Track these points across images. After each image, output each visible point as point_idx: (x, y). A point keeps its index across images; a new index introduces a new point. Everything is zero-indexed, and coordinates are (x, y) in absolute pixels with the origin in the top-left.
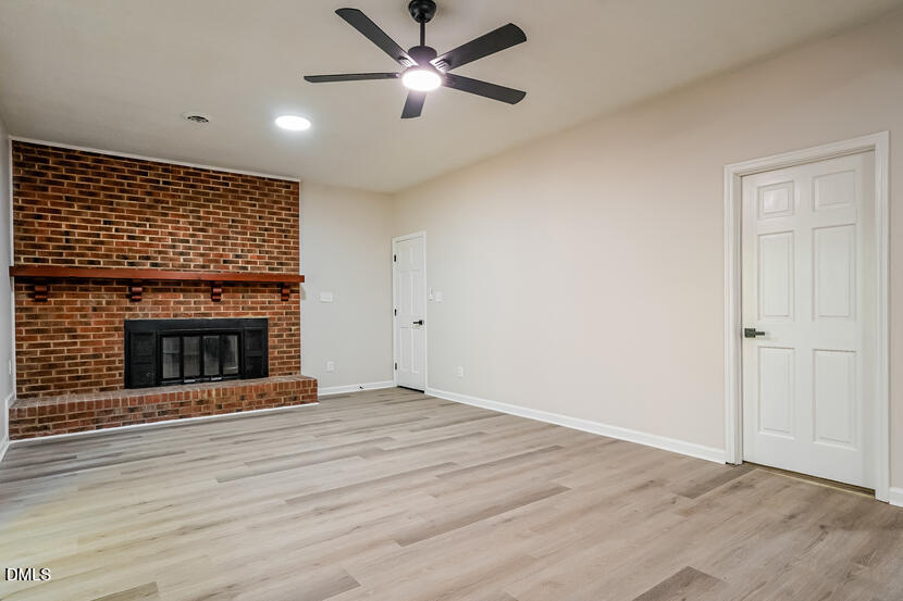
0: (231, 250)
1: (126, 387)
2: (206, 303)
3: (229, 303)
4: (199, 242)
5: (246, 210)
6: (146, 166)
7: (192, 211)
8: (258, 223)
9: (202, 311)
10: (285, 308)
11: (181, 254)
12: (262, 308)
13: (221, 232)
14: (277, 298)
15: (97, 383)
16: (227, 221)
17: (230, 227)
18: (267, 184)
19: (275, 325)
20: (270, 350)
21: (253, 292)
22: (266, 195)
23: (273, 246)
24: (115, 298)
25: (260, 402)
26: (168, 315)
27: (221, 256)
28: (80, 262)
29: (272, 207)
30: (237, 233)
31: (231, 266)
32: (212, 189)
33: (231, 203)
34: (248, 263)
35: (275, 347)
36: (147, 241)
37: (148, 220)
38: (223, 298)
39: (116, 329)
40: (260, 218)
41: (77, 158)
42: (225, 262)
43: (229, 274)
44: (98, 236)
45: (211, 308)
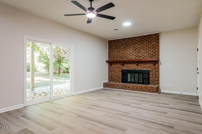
0: (141, 54)
1: (122, 82)
2: (136, 66)
3: (140, 66)
4: (134, 53)
5: (145, 44)
6: (125, 39)
7: (133, 46)
8: (147, 46)
9: (135, 68)
10: (154, 67)
11: (131, 56)
12: (148, 67)
13: (139, 50)
14: (152, 65)
15: (118, 81)
16: (140, 47)
17: (141, 48)
18: (150, 36)
19: (152, 72)
20: (150, 78)
21: (146, 63)
22: (149, 39)
23: (151, 52)
24: (120, 65)
25: (141, 90)
26: (128, 69)
27: (139, 55)
28: (116, 59)
29: (151, 42)
30: (142, 50)
31: (141, 57)
32: (137, 40)
33: (141, 43)
34: (145, 56)
35: (151, 77)
36: (125, 54)
37: (125, 50)
38: (139, 65)
39: (120, 71)
40: (148, 45)
41: (115, 41)
42: (140, 57)
43: (141, 59)
44: (118, 54)
45: (136, 67)
